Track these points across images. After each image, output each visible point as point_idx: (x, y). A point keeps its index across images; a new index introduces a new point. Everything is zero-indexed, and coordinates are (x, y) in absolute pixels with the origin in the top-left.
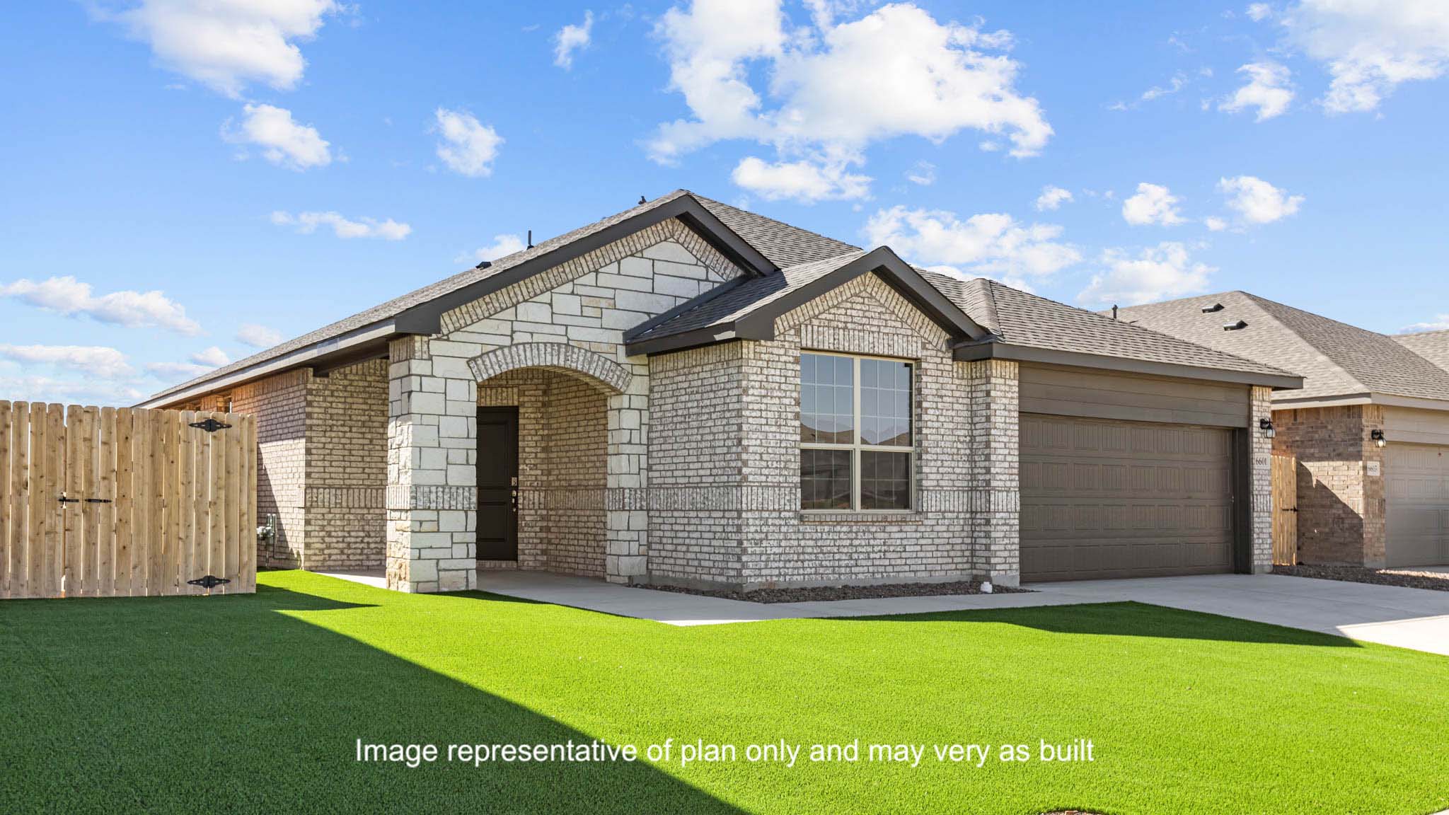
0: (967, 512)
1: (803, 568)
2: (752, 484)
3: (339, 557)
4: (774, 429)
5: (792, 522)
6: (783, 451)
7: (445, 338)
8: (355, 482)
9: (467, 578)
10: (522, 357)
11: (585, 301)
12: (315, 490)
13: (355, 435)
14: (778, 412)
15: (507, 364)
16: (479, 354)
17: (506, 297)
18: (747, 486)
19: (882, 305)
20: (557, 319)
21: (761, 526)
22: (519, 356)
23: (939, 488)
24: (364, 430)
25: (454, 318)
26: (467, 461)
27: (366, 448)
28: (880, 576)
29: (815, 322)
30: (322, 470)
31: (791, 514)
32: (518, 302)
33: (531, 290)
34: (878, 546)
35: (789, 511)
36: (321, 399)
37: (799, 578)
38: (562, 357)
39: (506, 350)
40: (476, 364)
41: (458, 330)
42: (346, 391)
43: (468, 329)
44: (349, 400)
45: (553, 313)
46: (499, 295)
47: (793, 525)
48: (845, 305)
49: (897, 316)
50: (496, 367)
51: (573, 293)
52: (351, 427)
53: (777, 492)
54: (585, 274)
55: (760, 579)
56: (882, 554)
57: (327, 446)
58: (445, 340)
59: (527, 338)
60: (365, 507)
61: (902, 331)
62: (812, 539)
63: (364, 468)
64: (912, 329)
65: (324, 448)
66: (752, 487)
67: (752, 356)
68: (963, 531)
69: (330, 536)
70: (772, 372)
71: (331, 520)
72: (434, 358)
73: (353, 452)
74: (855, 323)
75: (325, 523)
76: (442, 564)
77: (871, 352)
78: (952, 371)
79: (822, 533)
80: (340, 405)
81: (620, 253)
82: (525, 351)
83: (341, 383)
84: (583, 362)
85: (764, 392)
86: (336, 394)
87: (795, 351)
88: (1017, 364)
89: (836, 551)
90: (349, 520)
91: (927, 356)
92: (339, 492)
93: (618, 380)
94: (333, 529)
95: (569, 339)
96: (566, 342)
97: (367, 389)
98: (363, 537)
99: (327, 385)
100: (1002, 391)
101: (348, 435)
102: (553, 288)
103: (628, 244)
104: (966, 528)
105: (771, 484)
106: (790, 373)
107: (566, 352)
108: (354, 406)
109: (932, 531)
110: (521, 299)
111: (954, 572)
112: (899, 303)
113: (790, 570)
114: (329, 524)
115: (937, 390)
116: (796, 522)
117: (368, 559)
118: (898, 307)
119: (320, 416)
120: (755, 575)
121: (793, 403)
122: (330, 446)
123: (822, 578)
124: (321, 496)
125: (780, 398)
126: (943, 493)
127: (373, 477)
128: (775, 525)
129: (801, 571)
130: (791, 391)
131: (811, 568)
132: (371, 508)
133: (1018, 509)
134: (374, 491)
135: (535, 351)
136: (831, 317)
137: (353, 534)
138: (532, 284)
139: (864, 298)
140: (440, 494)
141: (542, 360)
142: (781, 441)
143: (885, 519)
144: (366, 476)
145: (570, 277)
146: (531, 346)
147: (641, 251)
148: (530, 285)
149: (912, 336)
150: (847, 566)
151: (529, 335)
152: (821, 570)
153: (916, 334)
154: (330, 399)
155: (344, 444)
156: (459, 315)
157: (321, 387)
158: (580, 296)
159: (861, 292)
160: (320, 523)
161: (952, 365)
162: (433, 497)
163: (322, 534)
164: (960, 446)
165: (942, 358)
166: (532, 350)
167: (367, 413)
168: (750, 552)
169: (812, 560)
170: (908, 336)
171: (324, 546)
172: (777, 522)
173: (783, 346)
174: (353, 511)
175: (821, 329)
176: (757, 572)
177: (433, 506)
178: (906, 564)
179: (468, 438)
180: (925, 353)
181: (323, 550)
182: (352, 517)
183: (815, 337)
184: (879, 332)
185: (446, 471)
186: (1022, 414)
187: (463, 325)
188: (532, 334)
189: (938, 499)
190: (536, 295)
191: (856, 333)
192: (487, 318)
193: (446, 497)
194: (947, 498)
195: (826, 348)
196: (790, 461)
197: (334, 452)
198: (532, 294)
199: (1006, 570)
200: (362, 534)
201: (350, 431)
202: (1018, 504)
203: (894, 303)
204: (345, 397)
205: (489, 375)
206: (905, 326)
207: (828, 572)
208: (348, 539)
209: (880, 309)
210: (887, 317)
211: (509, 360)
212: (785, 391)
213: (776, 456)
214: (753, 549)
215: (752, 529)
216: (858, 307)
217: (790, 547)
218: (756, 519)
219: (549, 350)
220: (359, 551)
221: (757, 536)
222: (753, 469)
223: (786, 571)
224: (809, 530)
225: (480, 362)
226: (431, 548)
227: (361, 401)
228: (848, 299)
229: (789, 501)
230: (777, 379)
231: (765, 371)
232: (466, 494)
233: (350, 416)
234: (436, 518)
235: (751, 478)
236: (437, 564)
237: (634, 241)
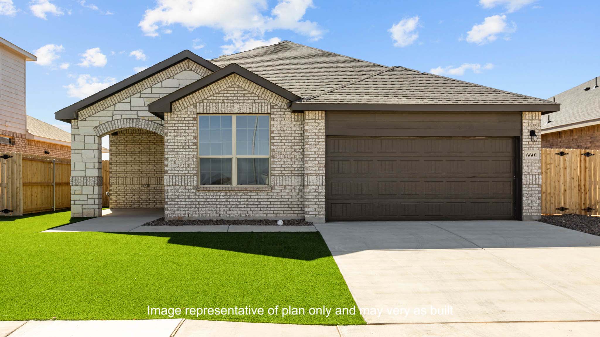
0: (301, 186)
1: (199, 211)
2: (170, 174)
3: (123, 203)
4: (182, 150)
5: (192, 191)
6: (188, 159)
7: (84, 120)
8: (129, 175)
9: (94, 212)
10: (117, 125)
11: (146, 100)
12: (113, 178)
13: (128, 157)
14: (184, 142)
15: (110, 128)
16: (99, 125)
17: (111, 102)
18: (167, 175)
19: (245, 90)
20: (132, 108)
21: (175, 192)
22: (115, 124)
23: (282, 175)
24: (132, 155)
25: (88, 112)
26: (94, 167)
27: (133, 161)
28: (244, 215)
29: (205, 101)
30: (116, 170)
31: (191, 187)
32: (116, 103)
33: (121, 97)
34: (243, 202)
35: (191, 186)
36: (115, 144)
37: (196, 215)
38: (134, 124)
39: (110, 123)
40: (97, 129)
41: (90, 116)
42: (124, 140)
43: (94, 115)
44: (126, 143)
45: (131, 106)
46: (107, 101)
47: (193, 192)
48: (223, 92)
49: (255, 94)
50: (105, 130)
51: (140, 97)
52: (127, 154)
53: (183, 178)
54: (146, 89)
55: (174, 216)
56: (246, 206)
57: (117, 161)
58: (84, 121)
59: (119, 117)
60: (133, 184)
61: (259, 101)
62: (204, 198)
63: (132, 170)
64: (265, 100)
65: (116, 162)
66: (169, 175)
67: (169, 119)
68: (298, 195)
69: (119, 195)
70: (181, 125)
71: (119, 189)
72: (80, 128)
73: (128, 163)
74: (229, 100)
75: (117, 190)
76: (84, 207)
77: (239, 112)
78: (291, 118)
79: (209, 196)
80: (122, 146)
81: (162, 78)
82: (118, 122)
83: (123, 137)
84: (144, 125)
85: (176, 134)
86: (121, 141)
87: (193, 115)
88: (324, 112)
89: (218, 204)
90: (126, 189)
91: (274, 112)
92: (122, 179)
93: (161, 132)
94: (120, 193)
95: (138, 116)
96: (137, 117)
97: (133, 139)
98: (132, 196)
99: (117, 138)
100: (312, 126)
101: (126, 157)
102: (131, 96)
103: (166, 74)
104: (300, 193)
105: (181, 174)
106: (190, 125)
107: (136, 121)
108: (128, 146)
109: (278, 195)
110: (117, 101)
111: (292, 215)
112: (257, 88)
113: (191, 212)
114: (119, 191)
115: (281, 127)
116: (194, 191)
117: (134, 204)
118: (256, 90)
119: (115, 150)
120: (172, 214)
121: (192, 138)
122: (119, 161)
123: (209, 216)
124: (115, 180)
125: (185, 136)
126: (284, 177)
127: (135, 173)
128: (183, 192)
129: (197, 212)
130: (191, 133)
131: (203, 211)
132: (135, 185)
133: (324, 184)
134: (136, 178)
135: (122, 122)
136: (215, 98)
137: (128, 195)
138: (122, 95)
139: (234, 88)
140: (82, 180)
141: (125, 125)
142: (186, 155)
143: (246, 189)
144: (133, 172)
145: (139, 91)
146: (120, 120)
147: (173, 76)
148: (120, 96)
149: (264, 103)
150: (224, 211)
151: (120, 116)
152: (209, 212)
153: (267, 102)
154: (118, 143)
155: (124, 161)
156: (90, 111)
157: (115, 139)
158: (143, 98)
159: (232, 85)
160: (115, 190)
161: (291, 115)
162: (79, 181)
163: (116, 195)
164: (296, 154)
165: (284, 112)
166: (121, 122)
167: (133, 148)
168: (169, 204)
169: (203, 208)
170: (262, 103)
171: (117, 199)
172: (184, 191)
173: (187, 114)
174: (128, 186)
175: (208, 104)
176: (173, 212)
177: (80, 184)
178: (260, 210)
179: (94, 158)
180: (273, 110)
181: (116, 201)
182: (127, 188)
183: (205, 108)
184: (243, 103)
185: (85, 171)
186: (327, 136)
187: (92, 114)
188: (121, 115)
189: (281, 180)
190: (123, 99)
191: (229, 104)
192: (103, 110)
193: (85, 181)
194: (287, 179)
195: (211, 112)
196: (191, 164)
197: (120, 164)
198: (122, 99)
199: (315, 215)
200: (131, 195)
201: (127, 155)
202: (324, 182)
203: (253, 88)
204: (124, 142)
205: (102, 133)
206: (260, 98)
207: (213, 213)
208: (126, 197)
209: (244, 92)
210: (249, 95)
211: (111, 126)
212: (188, 133)
213: (183, 162)
214: (171, 203)
215: (170, 194)
216: (231, 92)
217: (191, 202)
218: (172, 189)
219: (128, 121)
220: (131, 201)
221: (173, 197)
222: (171, 168)
223: (189, 212)
224: (201, 194)
225: (98, 128)
226: (79, 200)
227: (130, 143)
228: (224, 89)
229: (190, 181)
230: (184, 128)
231: (177, 125)
232: (93, 180)
233: (126, 149)
234: (81, 189)
235: (169, 172)
236: (82, 206)
237: (169, 72)
